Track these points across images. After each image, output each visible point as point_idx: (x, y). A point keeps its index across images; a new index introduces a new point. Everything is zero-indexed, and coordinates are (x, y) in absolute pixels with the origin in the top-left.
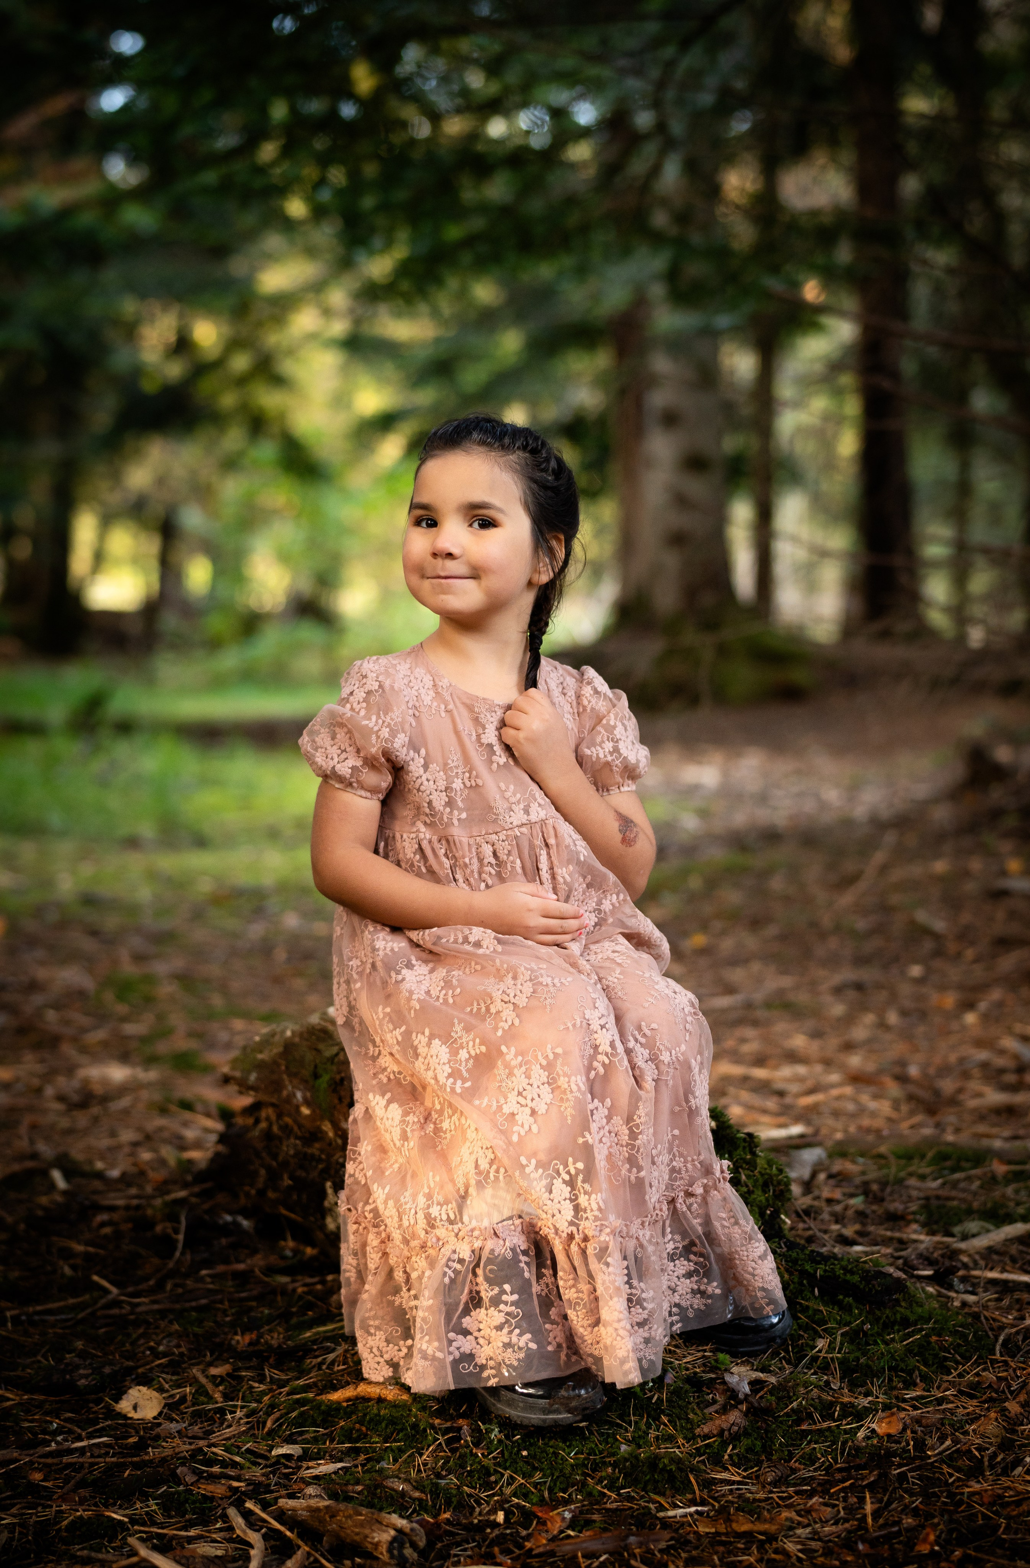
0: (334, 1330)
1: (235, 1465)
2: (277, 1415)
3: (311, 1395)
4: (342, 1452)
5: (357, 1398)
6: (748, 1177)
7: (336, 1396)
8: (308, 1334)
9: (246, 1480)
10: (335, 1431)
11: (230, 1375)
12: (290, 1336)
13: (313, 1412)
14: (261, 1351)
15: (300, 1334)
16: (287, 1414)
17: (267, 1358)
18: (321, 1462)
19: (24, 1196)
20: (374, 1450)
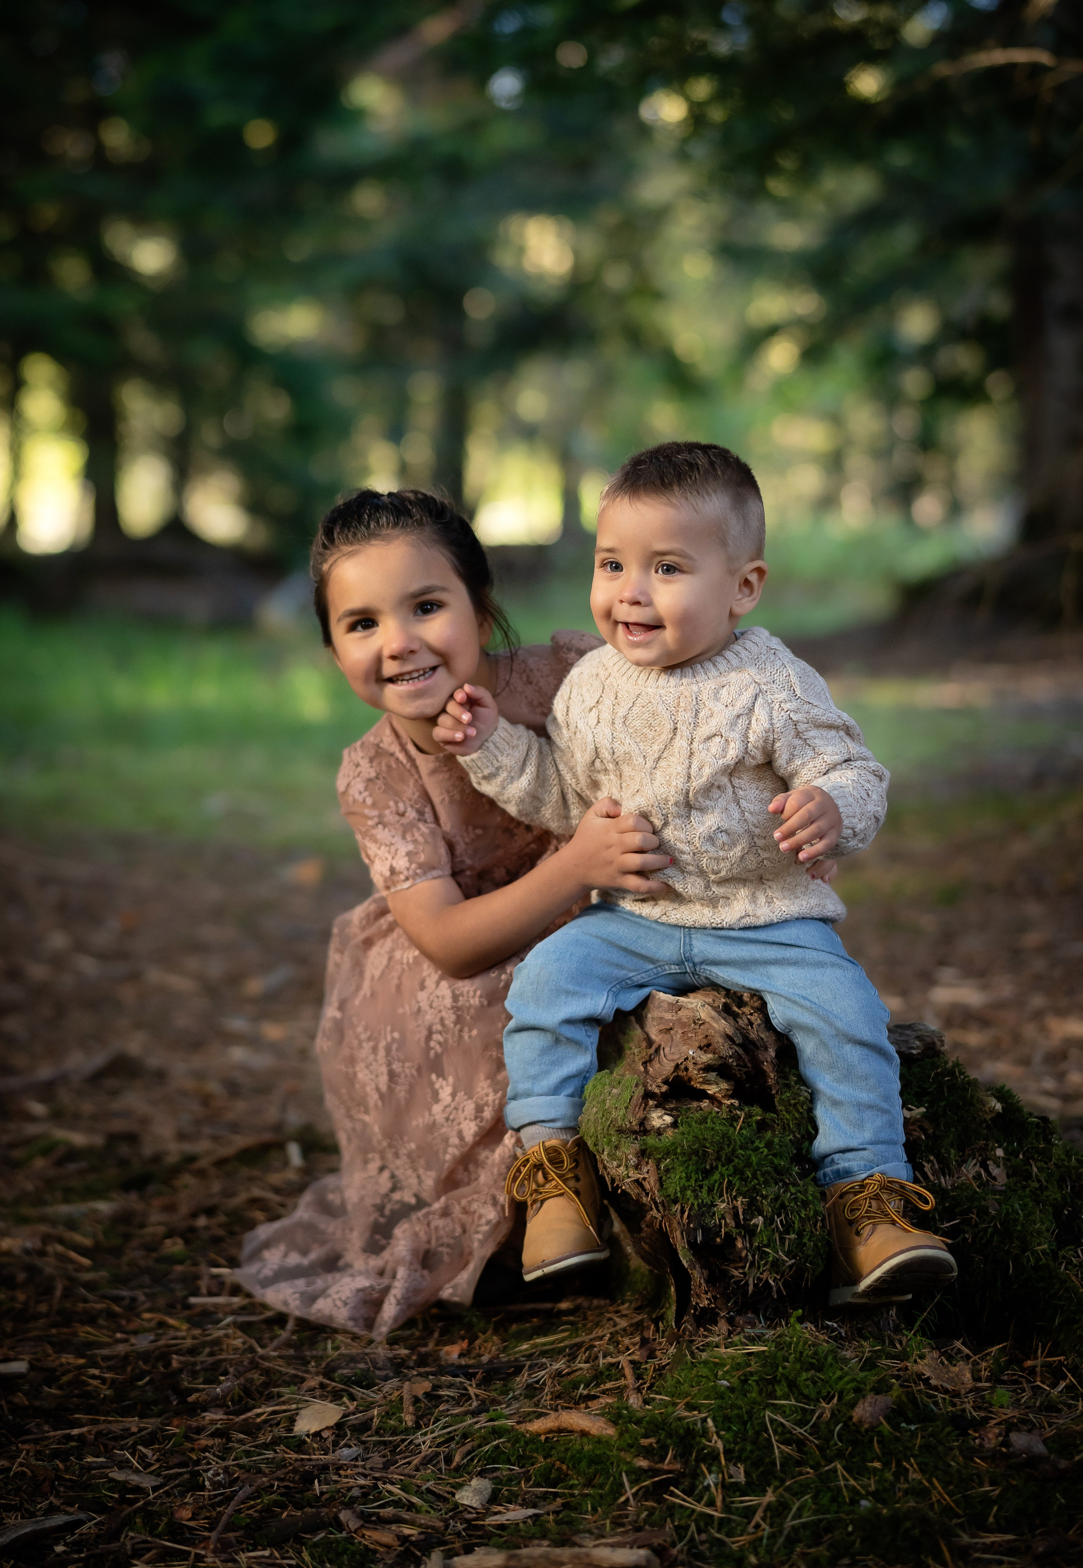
0: (553, 1343)
1: (411, 1506)
2: (468, 1447)
3: (510, 1423)
4: (537, 1496)
5: (560, 1430)
6: (1040, 1170)
7: (537, 1426)
8: (525, 1347)
9: (420, 1526)
10: (532, 1469)
11: (427, 1395)
12: (505, 1347)
13: (509, 1445)
14: (468, 1366)
15: (516, 1347)
16: (480, 1446)
17: (474, 1375)
18: (511, 1506)
19: (256, 1173)
20: (572, 1495)
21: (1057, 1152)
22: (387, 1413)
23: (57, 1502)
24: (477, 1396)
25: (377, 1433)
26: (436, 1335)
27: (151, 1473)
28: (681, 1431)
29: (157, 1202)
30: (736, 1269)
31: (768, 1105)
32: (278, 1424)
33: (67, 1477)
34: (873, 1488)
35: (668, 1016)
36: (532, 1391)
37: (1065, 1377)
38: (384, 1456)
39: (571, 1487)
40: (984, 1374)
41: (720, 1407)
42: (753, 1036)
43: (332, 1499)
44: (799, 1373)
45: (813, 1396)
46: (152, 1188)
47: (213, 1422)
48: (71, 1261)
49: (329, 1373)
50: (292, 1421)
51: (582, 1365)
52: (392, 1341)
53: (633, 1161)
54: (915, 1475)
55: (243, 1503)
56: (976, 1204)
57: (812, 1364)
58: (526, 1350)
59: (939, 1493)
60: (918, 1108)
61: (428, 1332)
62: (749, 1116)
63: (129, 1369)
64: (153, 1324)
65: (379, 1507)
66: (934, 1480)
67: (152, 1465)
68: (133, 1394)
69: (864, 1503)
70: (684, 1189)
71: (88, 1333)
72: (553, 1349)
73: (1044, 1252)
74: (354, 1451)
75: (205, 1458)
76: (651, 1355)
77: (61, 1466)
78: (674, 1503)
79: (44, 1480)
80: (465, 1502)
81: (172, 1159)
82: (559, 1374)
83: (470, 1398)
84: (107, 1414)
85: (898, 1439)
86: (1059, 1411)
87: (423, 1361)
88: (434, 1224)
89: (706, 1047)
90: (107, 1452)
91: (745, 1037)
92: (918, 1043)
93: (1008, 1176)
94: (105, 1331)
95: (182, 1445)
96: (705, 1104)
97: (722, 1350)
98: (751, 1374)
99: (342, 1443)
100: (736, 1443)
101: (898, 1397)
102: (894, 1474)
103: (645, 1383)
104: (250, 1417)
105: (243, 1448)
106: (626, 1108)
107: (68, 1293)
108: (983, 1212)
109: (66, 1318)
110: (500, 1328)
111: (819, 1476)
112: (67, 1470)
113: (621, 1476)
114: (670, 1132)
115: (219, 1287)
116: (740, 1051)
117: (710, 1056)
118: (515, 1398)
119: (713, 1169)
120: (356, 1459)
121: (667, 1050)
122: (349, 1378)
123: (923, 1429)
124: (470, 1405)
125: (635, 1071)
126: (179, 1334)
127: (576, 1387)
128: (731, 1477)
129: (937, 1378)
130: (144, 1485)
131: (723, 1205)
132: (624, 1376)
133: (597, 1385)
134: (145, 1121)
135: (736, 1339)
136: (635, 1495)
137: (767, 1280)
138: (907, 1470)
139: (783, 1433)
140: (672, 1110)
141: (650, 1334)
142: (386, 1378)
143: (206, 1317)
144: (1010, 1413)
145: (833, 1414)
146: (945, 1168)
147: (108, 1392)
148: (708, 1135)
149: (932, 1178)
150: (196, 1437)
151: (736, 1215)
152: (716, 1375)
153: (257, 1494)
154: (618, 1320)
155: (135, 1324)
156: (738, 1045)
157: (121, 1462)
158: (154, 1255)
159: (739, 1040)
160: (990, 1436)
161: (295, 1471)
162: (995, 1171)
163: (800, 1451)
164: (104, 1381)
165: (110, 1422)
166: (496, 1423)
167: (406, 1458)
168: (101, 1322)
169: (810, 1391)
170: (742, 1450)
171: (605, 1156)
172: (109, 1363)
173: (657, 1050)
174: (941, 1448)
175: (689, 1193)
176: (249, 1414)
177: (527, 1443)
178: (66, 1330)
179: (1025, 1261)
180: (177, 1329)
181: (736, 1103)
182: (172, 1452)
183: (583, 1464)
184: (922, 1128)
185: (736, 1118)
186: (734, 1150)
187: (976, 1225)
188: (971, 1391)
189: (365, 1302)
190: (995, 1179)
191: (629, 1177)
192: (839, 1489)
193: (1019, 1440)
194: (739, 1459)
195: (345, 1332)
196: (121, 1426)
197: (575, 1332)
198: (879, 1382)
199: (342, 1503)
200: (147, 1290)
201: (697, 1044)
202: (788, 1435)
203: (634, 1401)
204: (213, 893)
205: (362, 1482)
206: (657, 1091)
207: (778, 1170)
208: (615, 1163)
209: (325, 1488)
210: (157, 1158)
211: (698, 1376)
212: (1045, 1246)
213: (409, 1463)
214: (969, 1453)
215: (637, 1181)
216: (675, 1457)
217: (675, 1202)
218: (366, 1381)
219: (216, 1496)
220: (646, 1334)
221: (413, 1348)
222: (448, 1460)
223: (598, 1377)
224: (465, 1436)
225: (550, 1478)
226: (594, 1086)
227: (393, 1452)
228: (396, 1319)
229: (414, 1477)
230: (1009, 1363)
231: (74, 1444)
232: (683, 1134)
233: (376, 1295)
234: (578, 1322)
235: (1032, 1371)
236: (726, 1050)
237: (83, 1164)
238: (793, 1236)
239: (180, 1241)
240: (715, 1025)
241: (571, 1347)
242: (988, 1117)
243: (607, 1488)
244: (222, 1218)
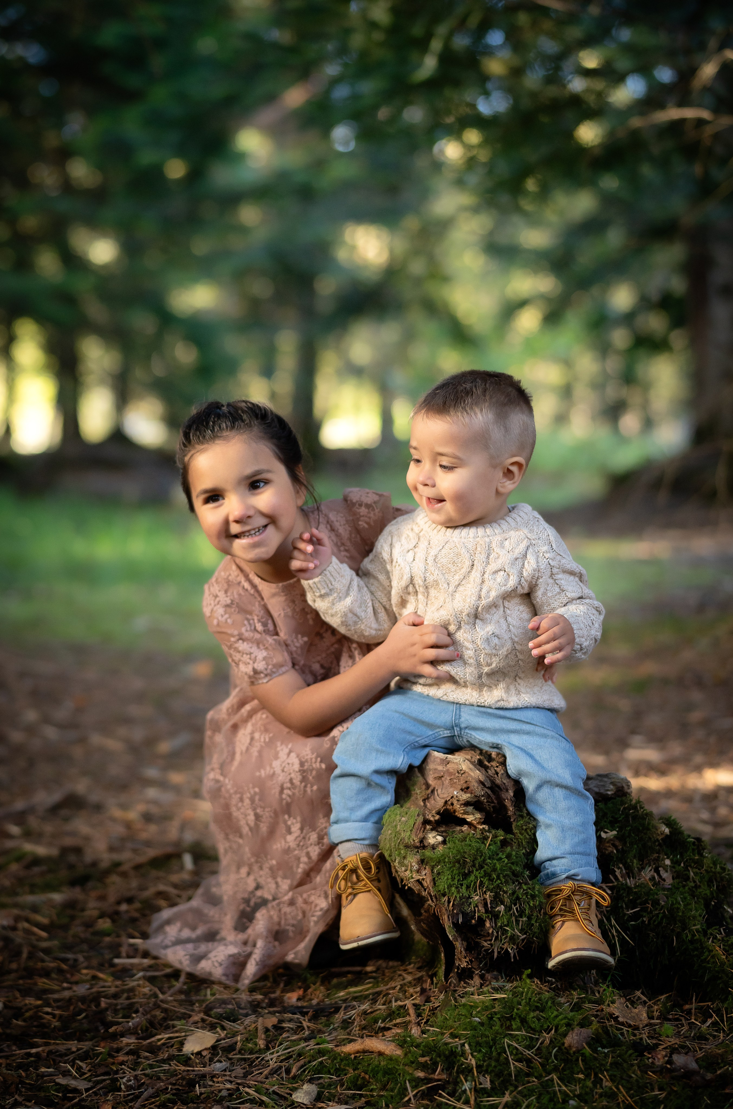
0: (361, 991)
1: (262, 1103)
2: (302, 1062)
3: (330, 1046)
4: (348, 1097)
5: (364, 1051)
6: (696, 874)
7: (349, 1048)
10: (345, 1078)
11: (274, 1027)
12: (329, 994)
13: (329, 1061)
14: (303, 1007)
15: (336, 994)
16: (310, 1062)
17: (307, 1013)
18: (331, 1104)
19: (161, 874)
20: (372, 1096)
21: (707, 862)
22: (247, 1039)
23: (20, 1099)
24: (308, 1027)
25: (240, 1052)
26: (282, 985)
27: (85, 1079)
28: (447, 1053)
29: (93, 894)
30: (486, 941)
31: (508, 829)
32: (172, 1046)
33: (27, 1081)
34: (578, 1092)
35: (440, 768)
36: (346, 1024)
37: (711, 1017)
38: (244, 1069)
39: (372, 1090)
40: (656, 1014)
41: (474, 1036)
42: (498, 781)
43: (208, 1097)
44: (528, 1013)
45: (538, 1029)
46: (90, 884)
47: (128, 1044)
48: (34, 934)
49: (207, 1012)
50: (182, 1044)
51: (380, 1007)
52: (252, 990)
53: (416, 867)
54: (607, 1084)
55: (147, 1100)
56: (651, 897)
57: (537, 1007)
58: (343, 996)
59: (624, 1096)
60: (611, 831)
61: (276, 983)
62: (495, 836)
63: (72, 1008)
64: (88, 977)
65: (240, 1103)
66: (620, 1087)
67: (85, 1074)
68: (74, 1025)
69: (572, 1102)
70: (450, 886)
71: (44, 983)
72: (361, 996)
73: (698, 931)
74: (224, 1065)
75: (122, 1069)
76: (428, 1000)
77: (23, 1074)
78: (442, 1102)
79: (12, 1084)
80: (299, 1100)
81: (104, 865)
82: (365, 1013)
83: (304, 1029)
84: (56, 1038)
85: (596, 1059)
86: (707, 1039)
87: (272, 1003)
88: (283, 911)
89: (466, 789)
90: (55, 1064)
91: (493, 782)
92: (612, 787)
93: (673, 878)
94: (56, 982)
95: (106, 1060)
96: (465, 828)
97: (476, 997)
98: (496, 1013)
99: (216, 1059)
100: (484, 1061)
101: (596, 1029)
102: (593, 1082)
103: (423, 1019)
104: (153, 1042)
105: (148, 1062)
106: (411, 831)
107: (31, 956)
108: (656, 903)
109: (30, 973)
110: (326, 981)
111: (541, 1084)
112: (27, 1077)
113: (405, 1083)
114: (441, 848)
115: (134, 952)
116: (489, 792)
117: (469, 795)
118: (335, 1029)
119: (470, 872)
120: (225, 1070)
121: (439, 791)
122: (221, 1015)
123: (613, 1052)
124: (304, 1034)
125: (417, 805)
126: (107, 984)
127: (376, 1021)
128: (481, 1084)
129: (624, 1017)
130: (79, 1088)
131: (477, 898)
132: (409, 1014)
133: (391, 1020)
134: (87, 839)
135: (485, 989)
136: (415, 1096)
137: (507, 949)
138: (602, 1080)
139: (517, 1054)
140: (442, 832)
141: (427, 985)
142: (247, 1015)
143: (125, 972)
144: (674, 1041)
145: (551, 1041)
146: (630, 873)
147: (57, 1024)
148: (467, 849)
149: (621, 879)
150: (116, 1054)
151: (485, 905)
152: (471, 1014)
153: (156, 1095)
154: (405, 976)
155: (76, 978)
156: (488, 788)
157: (64, 1071)
158: (91, 930)
159: (488, 784)
160: (659, 1056)
161: (183, 1078)
162: (664, 875)
163: (528, 1066)
164: (54, 1016)
165: (58, 1044)
166: (321, 1046)
167: (259, 1070)
168: (54, 975)
169: (536, 1025)
170: (489, 1065)
171: (396, 864)
172: (59, 1004)
173: (433, 791)
174: (625, 1065)
175: (453, 889)
176: (153, 1039)
177: (342, 1060)
178: (29, 981)
179: (684, 937)
180: (105, 981)
181: (486, 827)
182: (99, 1065)
183: (380, 1075)
184: (614, 845)
185: (486, 838)
186: (484, 860)
187: (651, 912)
188: (647, 1025)
189: (234, 964)
190: (664, 880)
191: (413, 878)
192: (555, 1093)
193: (679, 1059)
194: (487, 1072)
195: (220, 983)
196: (65, 1047)
197: (377, 984)
198: (583, 1019)
199: (215, 1101)
200: (85, 954)
201: (460, 787)
202: (520, 1056)
203: (415, 1031)
204: (137, 684)
205: (228, 1086)
206: (432, 819)
207: (515, 874)
208: (403, 869)
209: (203, 1090)
210: (94, 864)
211: (459, 1015)
212: (699, 927)
213: (261, 1073)
214: (645, 1069)
215: (418, 881)
216: (442, 1070)
217: (444, 895)
218: (232, 1017)
219: (129, 1095)
220: (424, 986)
221: (265, 995)
222: (288, 1071)
223: (391, 1015)
224: (300, 1055)
225: (358, 1085)
226: (390, 816)
227: (250, 1065)
228: (255, 975)
229: (264, 1083)
230: (673, 1007)
231: (32, 1059)
232: (450, 848)
233: (242, 959)
234: (378, 977)
235: (689, 1012)
236: (479, 791)
237: (44, 868)
238: (525, 919)
239: (108, 920)
240: (472, 774)
241: (374, 994)
242: (660, 838)
243: (396, 1091)
244: (137, 905)
